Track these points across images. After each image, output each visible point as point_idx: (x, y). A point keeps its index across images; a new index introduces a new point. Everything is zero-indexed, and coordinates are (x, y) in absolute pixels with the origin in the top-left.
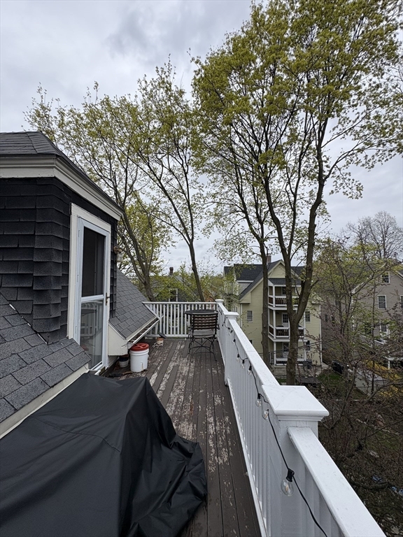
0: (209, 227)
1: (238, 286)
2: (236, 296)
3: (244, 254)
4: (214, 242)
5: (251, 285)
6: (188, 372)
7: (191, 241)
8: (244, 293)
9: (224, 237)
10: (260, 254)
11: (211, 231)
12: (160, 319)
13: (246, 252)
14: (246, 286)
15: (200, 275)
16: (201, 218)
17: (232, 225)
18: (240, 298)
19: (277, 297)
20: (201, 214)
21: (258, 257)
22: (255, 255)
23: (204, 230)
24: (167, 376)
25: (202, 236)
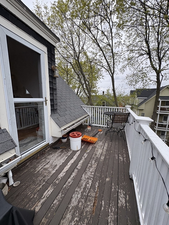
0: (124, 67)
1: (138, 100)
2: (135, 106)
3: (145, 81)
4: (126, 76)
5: (145, 100)
6: (101, 154)
7: (113, 74)
8: (141, 104)
9: (133, 72)
10: (156, 80)
11: (125, 69)
12: (90, 115)
13: (146, 80)
14: (142, 100)
15: (117, 94)
16: (120, 62)
17: (138, 64)
18: (138, 107)
19: (162, 107)
20: (120, 59)
21: (154, 83)
22: (152, 81)
23: (121, 69)
24: (86, 155)
25: (119, 72)
